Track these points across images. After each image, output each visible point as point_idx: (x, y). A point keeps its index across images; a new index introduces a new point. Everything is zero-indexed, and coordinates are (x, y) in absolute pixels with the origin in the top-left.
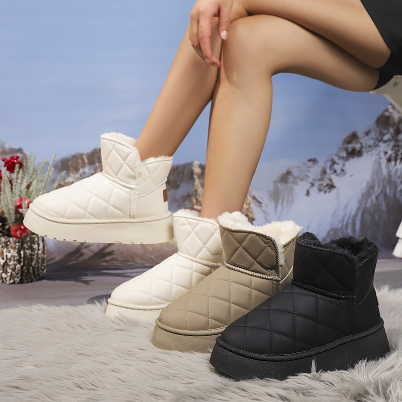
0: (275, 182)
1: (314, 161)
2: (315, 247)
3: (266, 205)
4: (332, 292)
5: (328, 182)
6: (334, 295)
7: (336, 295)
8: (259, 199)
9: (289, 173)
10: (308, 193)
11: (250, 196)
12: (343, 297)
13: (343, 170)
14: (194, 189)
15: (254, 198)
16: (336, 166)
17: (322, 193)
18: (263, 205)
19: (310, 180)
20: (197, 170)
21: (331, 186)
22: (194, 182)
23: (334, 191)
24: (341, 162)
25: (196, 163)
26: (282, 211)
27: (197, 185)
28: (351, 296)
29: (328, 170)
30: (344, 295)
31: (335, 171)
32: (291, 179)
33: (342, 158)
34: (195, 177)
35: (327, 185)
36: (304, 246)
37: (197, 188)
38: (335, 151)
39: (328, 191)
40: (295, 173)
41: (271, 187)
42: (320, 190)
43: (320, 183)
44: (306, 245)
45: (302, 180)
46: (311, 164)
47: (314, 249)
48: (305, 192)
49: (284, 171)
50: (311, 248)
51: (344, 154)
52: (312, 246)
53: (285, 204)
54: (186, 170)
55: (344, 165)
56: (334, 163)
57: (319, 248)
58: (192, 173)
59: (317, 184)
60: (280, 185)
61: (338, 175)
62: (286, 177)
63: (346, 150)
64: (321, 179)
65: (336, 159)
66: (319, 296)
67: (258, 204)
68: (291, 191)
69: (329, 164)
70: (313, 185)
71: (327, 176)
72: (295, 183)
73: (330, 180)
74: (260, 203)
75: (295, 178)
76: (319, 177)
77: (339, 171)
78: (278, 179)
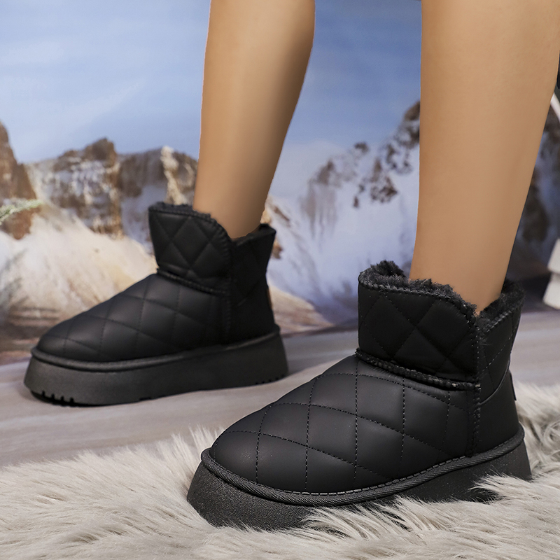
0: (311, 182)
1: (362, 147)
2: (395, 288)
3: (297, 223)
4: (433, 374)
5: (385, 184)
6: (437, 380)
7: (441, 381)
8: (285, 212)
9: (330, 166)
10: (356, 203)
11: (271, 207)
12: (454, 385)
13: (406, 165)
14: (168, 197)
15: (277, 211)
16: (395, 158)
17: (377, 203)
18: (292, 223)
19: (359, 180)
20: (170, 163)
21: (391, 192)
22: (167, 185)
23: (395, 200)
24: (402, 150)
25: (168, 150)
26: (322, 233)
27: (173, 190)
28: (471, 385)
29: (385, 165)
30: (455, 381)
31: (394, 166)
32: (332, 178)
33: (404, 144)
34: (168, 174)
35: (385, 189)
36: (373, 288)
37: (173, 195)
38: (392, 131)
39: (386, 199)
40: (339, 167)
41: (304, 192)
42: (374, 198)
43: (373, 185)
44: (376, 286)
45: (348, 179)
46: (358, 152)
47: (393, 291)
48: (352, 202)
49: (324, 163)
50: (387, 290)
51: (406, 137)
52: (388, 287)
53: (325, 222)
54: (151, 163)
55: (407, 155)
56: (392, 152)
57: (401, 289)
58: (161, 168)
59: (369, 187)
60: (318, 188)
61: (400, 172)
62: (325, 174)
63: (409, 129)
64: (374, 179)
65: (395, 145)
66: (408, 382)
67: (284, 221)
68: (332, 199)
69: (385, 153)
70: (362, 188)
71: (383, 174)
72: (338, 185)
73: (388, 180)
74: (287, 219)
75: (339, 176)
76: (371, 175)
77: (400, 165)
78: (315, 177)
